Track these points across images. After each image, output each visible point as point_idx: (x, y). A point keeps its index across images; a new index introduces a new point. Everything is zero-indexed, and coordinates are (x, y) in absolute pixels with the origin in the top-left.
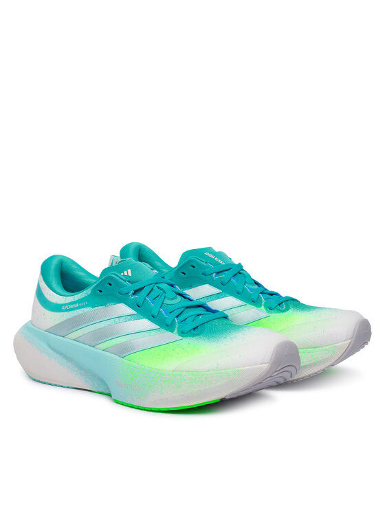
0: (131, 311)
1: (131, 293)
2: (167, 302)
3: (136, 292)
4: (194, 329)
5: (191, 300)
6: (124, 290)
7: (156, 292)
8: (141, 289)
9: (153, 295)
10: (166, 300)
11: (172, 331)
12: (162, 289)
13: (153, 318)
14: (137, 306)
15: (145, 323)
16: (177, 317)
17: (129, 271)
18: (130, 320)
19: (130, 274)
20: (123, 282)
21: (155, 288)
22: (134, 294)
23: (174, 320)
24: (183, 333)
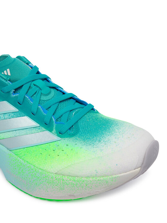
0: (13, 109)
1: (12, 92)
2: (44, 98)
3: (16, 90)
4: (70, 129)
5: (64, 93)
6: (6, 89)
7: (34, 89)
8: (20, 87)
9: (31, 92)
10: (42, 96)
11: (51, 130)
12: (37, 87)
13: (33, 115)
14: (18, 104)
15: (26, 121)
16: (54, 114)
17: (8, 70)
18: (13, 117)
19: (9, 74)
20: (5, 81)
21: (32, 85)
22: (14, 92)
23: (51, 118)
24: (61, 134)
